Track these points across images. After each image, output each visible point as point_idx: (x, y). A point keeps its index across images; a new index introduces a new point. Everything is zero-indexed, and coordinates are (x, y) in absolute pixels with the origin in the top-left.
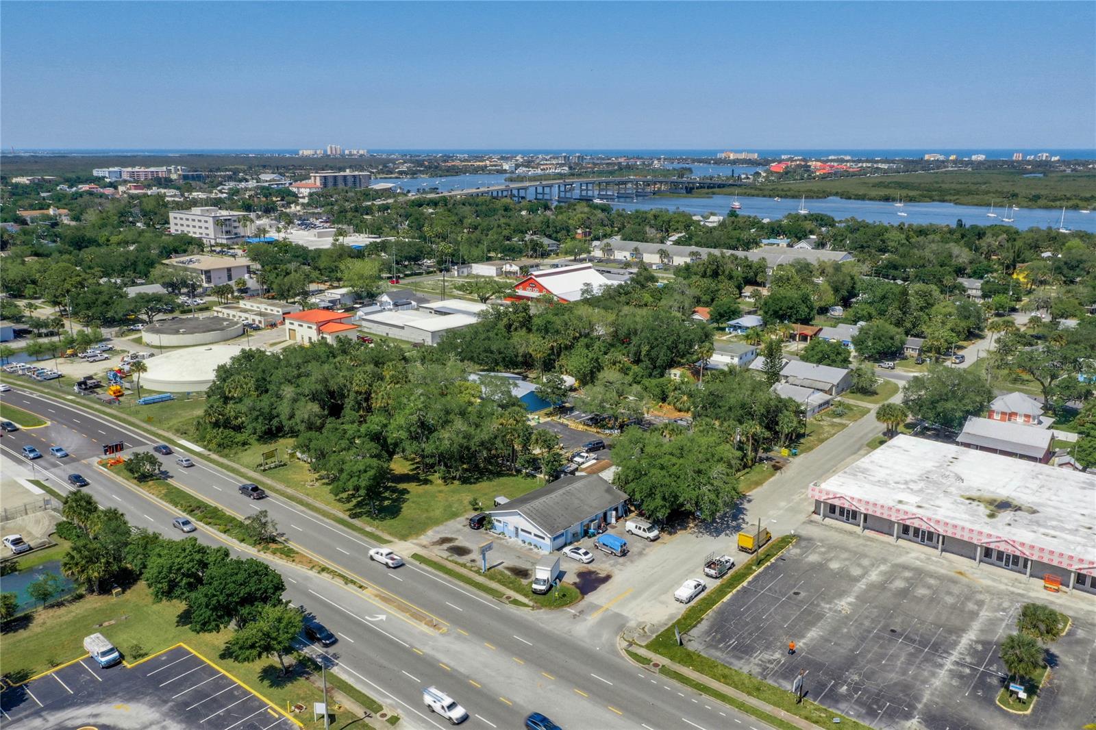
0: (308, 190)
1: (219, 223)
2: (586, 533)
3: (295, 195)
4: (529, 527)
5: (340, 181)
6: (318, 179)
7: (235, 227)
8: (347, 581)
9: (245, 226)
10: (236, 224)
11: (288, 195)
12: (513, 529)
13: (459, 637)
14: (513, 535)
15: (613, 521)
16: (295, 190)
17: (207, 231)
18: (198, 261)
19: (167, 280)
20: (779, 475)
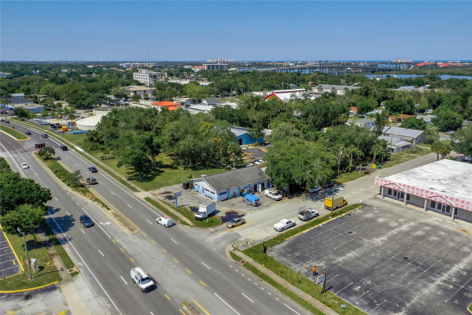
2: (241, 194)
4: (211, 190)
8: (104, 205)
12: (201, 189)
13: (141, 236)
14: (201, 192)
15: (260, 190)
20: (366, 176)
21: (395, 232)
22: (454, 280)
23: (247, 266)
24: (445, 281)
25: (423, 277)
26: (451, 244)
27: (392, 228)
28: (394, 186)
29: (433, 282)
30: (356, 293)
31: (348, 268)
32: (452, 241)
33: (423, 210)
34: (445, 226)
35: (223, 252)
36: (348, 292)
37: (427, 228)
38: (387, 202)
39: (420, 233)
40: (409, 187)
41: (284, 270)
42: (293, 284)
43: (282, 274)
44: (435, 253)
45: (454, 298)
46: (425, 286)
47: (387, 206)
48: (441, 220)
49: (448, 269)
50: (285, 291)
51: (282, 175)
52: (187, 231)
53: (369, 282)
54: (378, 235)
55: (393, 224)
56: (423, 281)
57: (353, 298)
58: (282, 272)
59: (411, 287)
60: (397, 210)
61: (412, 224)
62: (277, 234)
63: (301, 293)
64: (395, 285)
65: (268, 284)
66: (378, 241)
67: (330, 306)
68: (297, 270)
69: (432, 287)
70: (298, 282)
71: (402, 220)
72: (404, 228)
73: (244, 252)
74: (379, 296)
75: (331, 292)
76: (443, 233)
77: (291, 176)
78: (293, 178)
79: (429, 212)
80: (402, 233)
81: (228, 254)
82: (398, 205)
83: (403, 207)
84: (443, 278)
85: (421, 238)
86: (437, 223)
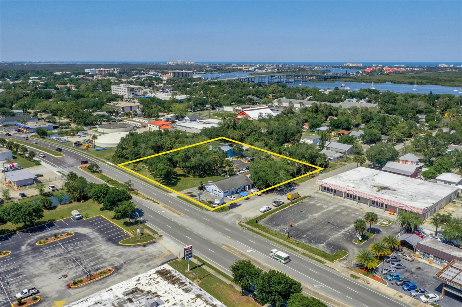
0: (167, 78)
1: (130, 90)
2: (236, 193)
3: (162, 80)
4: (218, 190)
5: (180, 75)
6: (171, 73)
7: (136, 92)
8: (154, 202)
9: (139, 91)
10: (136, 91)
11: (159, 80)
12: (211, 190)
13: (186, 218)
14: (212, 192)
15: (247, 189)
16: (161, 78)
17: (125, 93)
18: (120, 104)
19: (108, 110)
20: (313, 179)
21: (325, 210)
22: (350, 231)
23: (249, 229)
24: (346, 231)
25: (336, 230)
26: (353, 215)
27: (324, 209)
28: (327, 185)
29: (340, 232)
30: (304, 238)
31: (300, 228)
32: (354, 214)
33: (342, 198)
34: (352, 207)
35: (235, 224)
36: (300, 237)
37: (343, 208)
38: (323, 194)
39: (338, 211)
40: (335, 185)
41: (268, 230)
42: (273, 235)
43: (267, 232)
44: (344, 220)
45: (348, 238)
46: (336, 234)
47: (323, 197)
48: (351, 203)
49: (348, 226)
50: (269, 239)
51: (261, 180)
52: (210, 214)
53: (310, 233)
54: (316, 213)
55: (325, 207)
56: (336, 232)
57: (302, 240)
58: (267, 231)
59: (329, 234)
60: (328, 199)
61: (335, 206)
62: (262, 214)
63: (278, 239)
64: (322, 234)
65: (261, 236)
66: (316, 215)
67: (291, 243)
68: (275, 230)
69: (339, 234)
70: (276, 235)
71: (330, 204)
72: (331, 208)
73: (246, 223)
74: (314, 239)
75: (292, 238)
76: (350, 210)
77: (267, 181)
78: (268, 182)
79: (346, 199)
80: (329, 211)
81: (237, 224)
82: (329, 196)
83: (332, 197)
84: (345, 230)
85: (338, 213)
86: (348, 205)
